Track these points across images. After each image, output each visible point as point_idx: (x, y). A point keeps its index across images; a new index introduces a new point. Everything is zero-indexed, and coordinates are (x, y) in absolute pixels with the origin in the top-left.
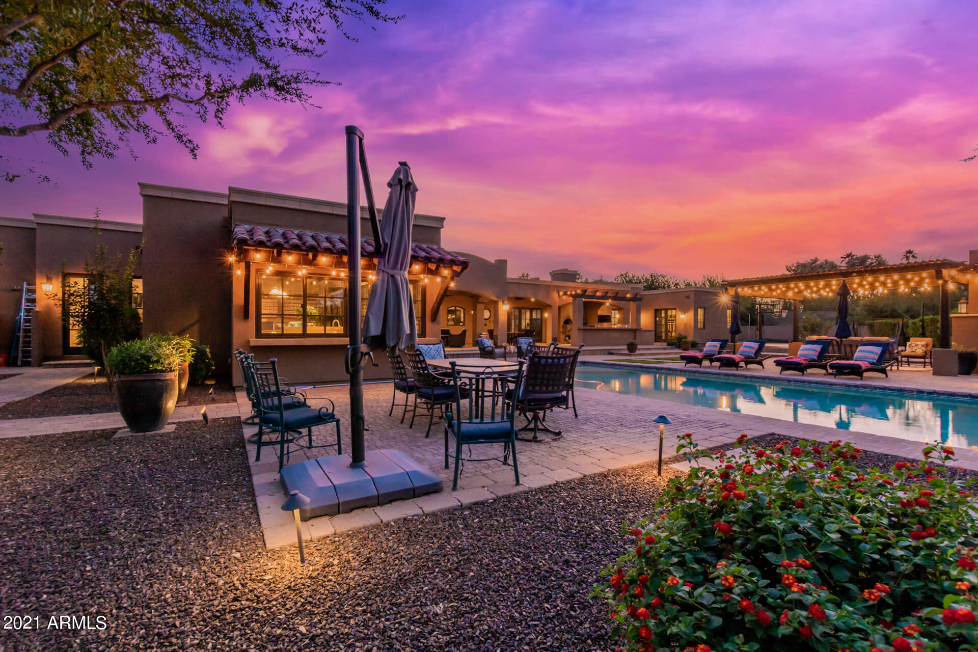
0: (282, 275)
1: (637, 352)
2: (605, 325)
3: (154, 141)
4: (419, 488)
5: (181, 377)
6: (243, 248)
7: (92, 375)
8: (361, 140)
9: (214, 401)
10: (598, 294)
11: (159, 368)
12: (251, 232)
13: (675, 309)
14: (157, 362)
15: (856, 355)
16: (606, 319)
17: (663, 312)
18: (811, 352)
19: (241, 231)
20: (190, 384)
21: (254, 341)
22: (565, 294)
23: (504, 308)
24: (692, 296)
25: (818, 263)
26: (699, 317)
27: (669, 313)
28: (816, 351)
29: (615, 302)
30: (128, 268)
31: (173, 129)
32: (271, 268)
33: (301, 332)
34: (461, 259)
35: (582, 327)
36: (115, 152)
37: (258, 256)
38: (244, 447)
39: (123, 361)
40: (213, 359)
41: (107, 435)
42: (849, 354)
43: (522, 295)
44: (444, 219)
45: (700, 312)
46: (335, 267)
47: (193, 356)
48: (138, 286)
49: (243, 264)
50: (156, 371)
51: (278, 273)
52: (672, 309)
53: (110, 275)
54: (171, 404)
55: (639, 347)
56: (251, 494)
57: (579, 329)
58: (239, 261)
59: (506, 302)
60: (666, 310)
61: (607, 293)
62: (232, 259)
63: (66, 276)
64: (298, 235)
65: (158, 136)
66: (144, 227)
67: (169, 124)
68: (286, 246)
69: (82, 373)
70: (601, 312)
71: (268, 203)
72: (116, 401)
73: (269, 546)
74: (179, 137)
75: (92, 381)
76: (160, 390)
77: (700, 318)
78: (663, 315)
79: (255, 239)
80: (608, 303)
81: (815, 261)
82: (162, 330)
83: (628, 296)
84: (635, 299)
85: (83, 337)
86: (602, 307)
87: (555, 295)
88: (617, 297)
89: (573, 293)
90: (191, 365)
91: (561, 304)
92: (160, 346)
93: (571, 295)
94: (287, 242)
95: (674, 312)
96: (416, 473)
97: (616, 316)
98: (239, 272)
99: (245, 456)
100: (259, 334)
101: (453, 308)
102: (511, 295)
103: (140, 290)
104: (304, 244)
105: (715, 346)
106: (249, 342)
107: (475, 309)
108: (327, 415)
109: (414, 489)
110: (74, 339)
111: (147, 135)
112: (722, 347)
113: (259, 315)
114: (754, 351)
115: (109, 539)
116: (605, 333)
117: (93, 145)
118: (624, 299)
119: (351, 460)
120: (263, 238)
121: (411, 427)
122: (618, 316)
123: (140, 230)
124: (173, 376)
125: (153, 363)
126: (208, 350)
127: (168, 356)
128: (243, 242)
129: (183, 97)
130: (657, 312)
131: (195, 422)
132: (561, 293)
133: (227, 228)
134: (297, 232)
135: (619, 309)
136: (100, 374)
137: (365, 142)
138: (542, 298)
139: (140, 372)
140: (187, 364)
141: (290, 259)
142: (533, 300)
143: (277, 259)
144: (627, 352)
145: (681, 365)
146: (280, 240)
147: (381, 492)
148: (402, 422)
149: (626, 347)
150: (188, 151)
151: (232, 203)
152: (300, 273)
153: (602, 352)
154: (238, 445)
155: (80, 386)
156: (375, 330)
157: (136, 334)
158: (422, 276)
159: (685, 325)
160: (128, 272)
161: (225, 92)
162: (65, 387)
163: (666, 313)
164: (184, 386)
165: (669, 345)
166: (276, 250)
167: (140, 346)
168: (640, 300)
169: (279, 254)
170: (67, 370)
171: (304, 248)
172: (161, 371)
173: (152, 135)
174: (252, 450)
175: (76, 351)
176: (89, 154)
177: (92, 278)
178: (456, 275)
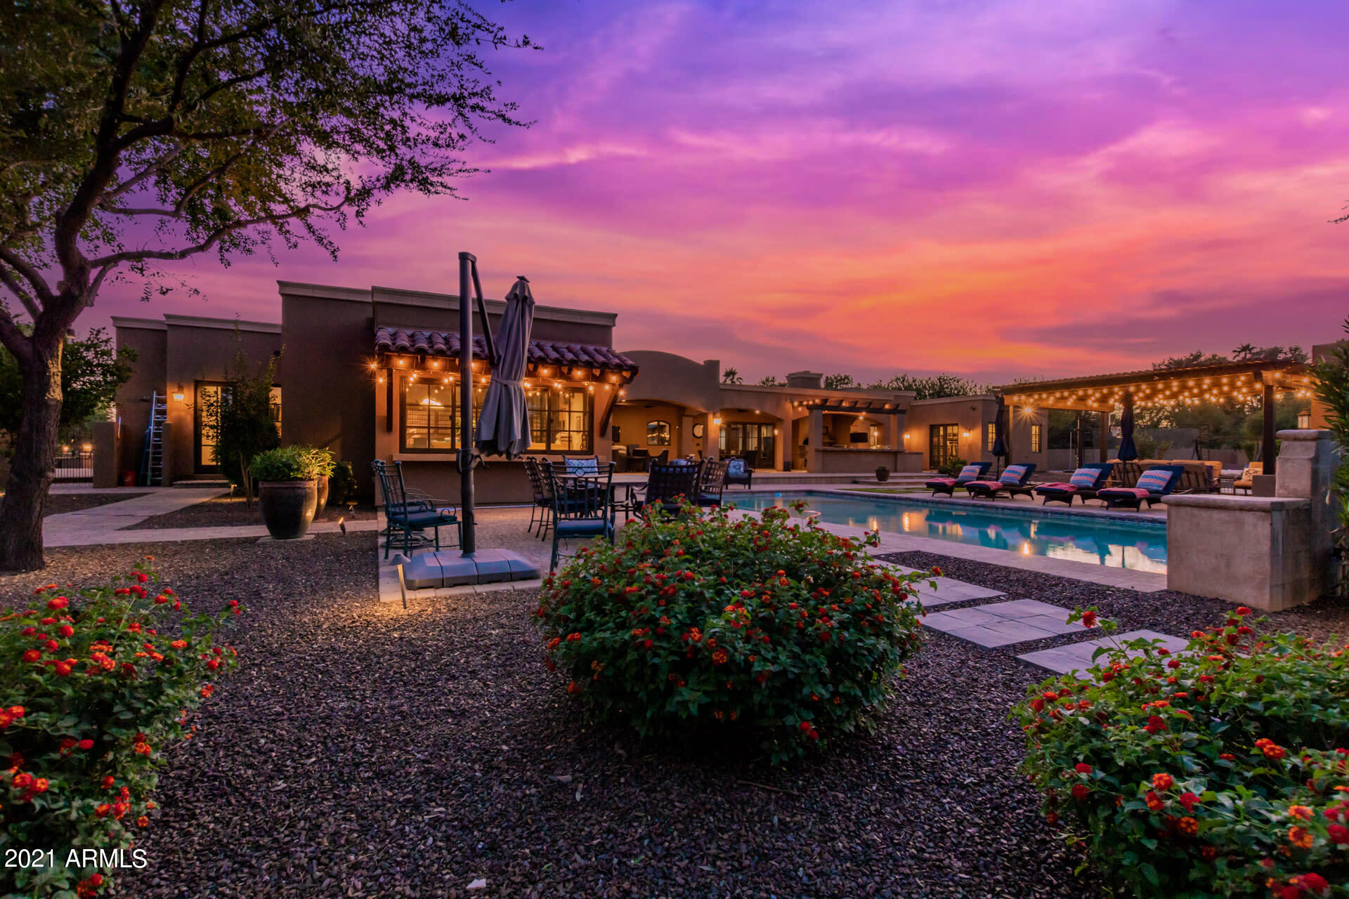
0: (430, 382)
1: (889, 481)
2: (861, 446)
3: (295, 246)
4: (515, 573)
5: (320, 491)
6: (385, 355)
7: (227, 495)
8: (473, 263)
9: (353, 518)
10: (844, 404)
11: (300, 476)
12: (394, 337)
13: (957, 425)
14: (298, 470)
15: (1140, 480)
16: (863, 437)
17: (941, 428)
18: (1085, 478)
19: (383, 336)
20: (329, 503)
21: (399, 457)
22: (801, 404)
23: (716, 422)
24: (980, 406)
25: (1202, 359)
26: (990, 436)
27: (950, 430)
28: (1091, 476)
29: (871, 415)
30: (267, 376)
31: (313, 232)
32: (415, 376)
33: (449, 447)
34: (630, 362)
35: (821, 448)
36: (253, 248)
37: (401, 363)
38: (377, 550)
39: (266, 468)
40: (355, 476)
41: (253, 541)
42: (1132, 480)
43: (743, 406)
44: (616, 315)
45: (992, 428)
46: (486, 374)
47: (333, 470)
48: (276, 395)
49: (385, 372)
50: (296, 479)
51: (423, 381)
52: (953, 425)
53: (251, 384)
54: (310, 514)
55: (891, 474)
56: (377, 577)
57: (817, 451)
58: (381, 369)
59: (718, 415)
60: (945, 426)
61: (856, 403)
62: (373, 366)
63: (198, 384)
64: (445, 339)
65: (299, 241)
66: (283, 327)
67: (309, 227)
68: (430, 351)
69: (215, 493)
70: (854, 429)
71: (414, 303)
72: (258, 514)
73: (382, 600)
74: (320, 240)
75: (229, 500)
76: (300, 501)
77: (992, 436)
78: (942, 433)
79: (398, 344)
80: (862, 416)
81: (1198, 357)
82: (301, 441)
83: (887, 406)
84: (895, 411)
85: (220, 451)
86: (855, 423)
87: (789, 406)
88: (872, 408)
89: (811, 403)
90: (331, 480)
91: (795, 418)
92: (300, 455)
93: (809, 407)
94: (432, 347)
95: (955, 429)
96: (516, 562)
97: (875, 433)
98: (381, 380)
99: (376, 556)
100: (403, 448)
101: (656, 423)
102: (728, 406)
103: (279, 401)
104: (449, 349)
105: (973, 471)
106: (392, 456)
107: (680, 424)
108: (449, 517)
109: (511, 574)
110: (207, 457)
111: (288, 240)
112: (982, 472)
113: (403, 428)
114: (1019, 478)
115: (262, 598)
116: (853, 456)
117: (232, 241)
118: (880, 410)
119: (462, 552)
120: (406, 343)
121: (543, 540)
122: (876, 434)
123: (279, 331)
124: (313, 485)
125: (293, 470)
126: (350, 467)
127: (307, 465)
128: (385, 347)
129: (323, 205)
130: (933, 429)
131: (332, 534)
132: (796, 404)
133: (369, 330)
134: (444, 335)
135: (877, 424)
136: (237, 494)
137: (477, 265)
138: (769, 410)
139: (281, 480)
140: (326, 478)
141: (435, 365)
142: (757, 412)
143: (420, 365)
144: (877, 481)
145: (927, 495)
146: (425, 345)
147: (480, 573)
148: (537, 536)
149: (874, 475)
150: (328, 253)
151: (375, 304)
152: (446, 381)
153: (842, 480)
154: (371, 550)
155: (216, 505)
156: (486, 435)
157: (275, 444)
158: (586, 383)
159: (970, 446)
160: (268, 379)
161: (365, 193)
162: (202, 505)
163: (945, 430)
164: (323, 501)
165: (941, 472)
166: (420, 357)
167: (284, 454)
168: (903, 412)
169: (423, 360)
170: (201, 490)
171: (449, 353)
172: (301, 479)
173: (293, 240)
174: (382, 553)
175: (209, 470)
176: (227, 250)
177: (226, 386)
178: (625, 382)
